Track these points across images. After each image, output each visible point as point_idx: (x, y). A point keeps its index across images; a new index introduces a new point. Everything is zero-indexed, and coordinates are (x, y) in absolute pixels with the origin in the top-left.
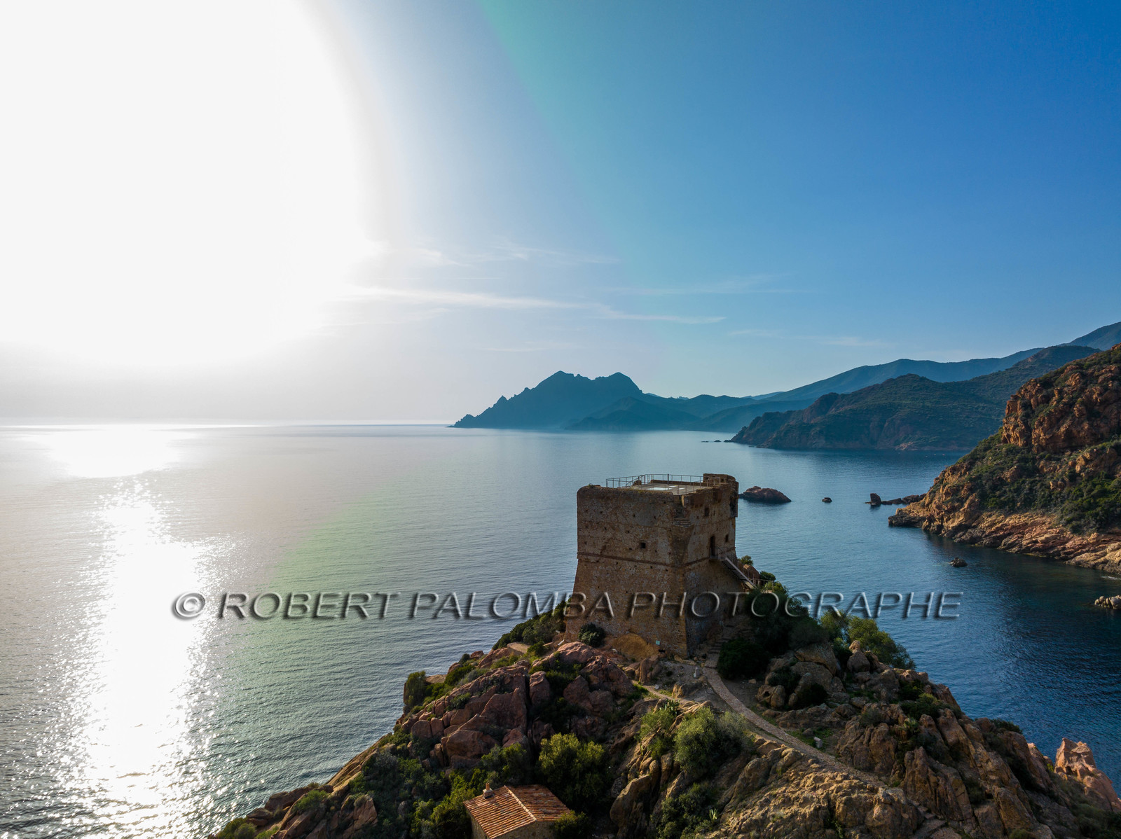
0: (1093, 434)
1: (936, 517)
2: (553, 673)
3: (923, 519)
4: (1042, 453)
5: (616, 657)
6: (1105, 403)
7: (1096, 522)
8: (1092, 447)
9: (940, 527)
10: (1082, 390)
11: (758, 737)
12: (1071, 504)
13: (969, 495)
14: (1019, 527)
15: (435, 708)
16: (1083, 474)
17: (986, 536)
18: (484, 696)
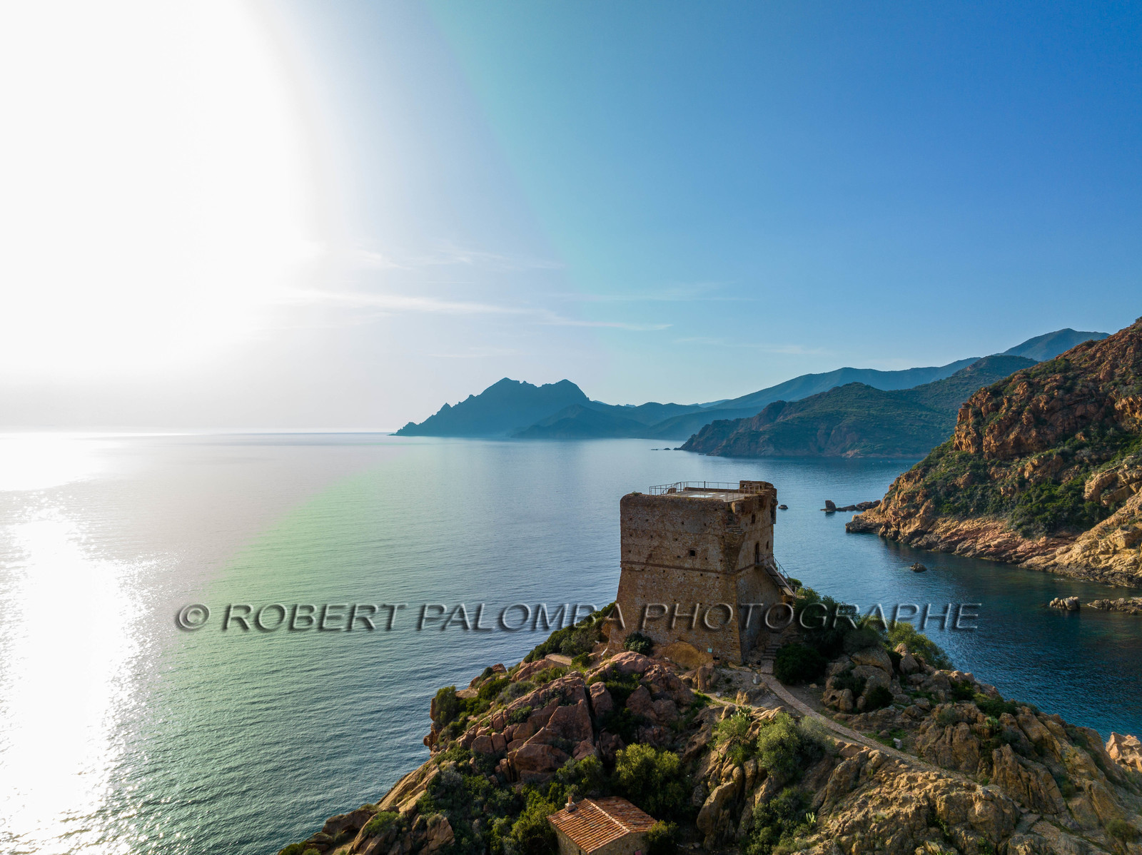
0: (1041, 442)
1: (893, 523)
2: (614, 684)
3: (880, 525)
4: (992, 460)
5: (669, 665)
6: (1051, 411)
7: (1045, 526)
8: (1040, 454)
9: (897, 533)
10: (1030, 398)
11: (837, 741)
12: (1021, 510)
13: (924, 502)
14: (973, 532)
15: (492, 722)
16: (1031, 480)
17: (942, 541)
18: (547, 708)
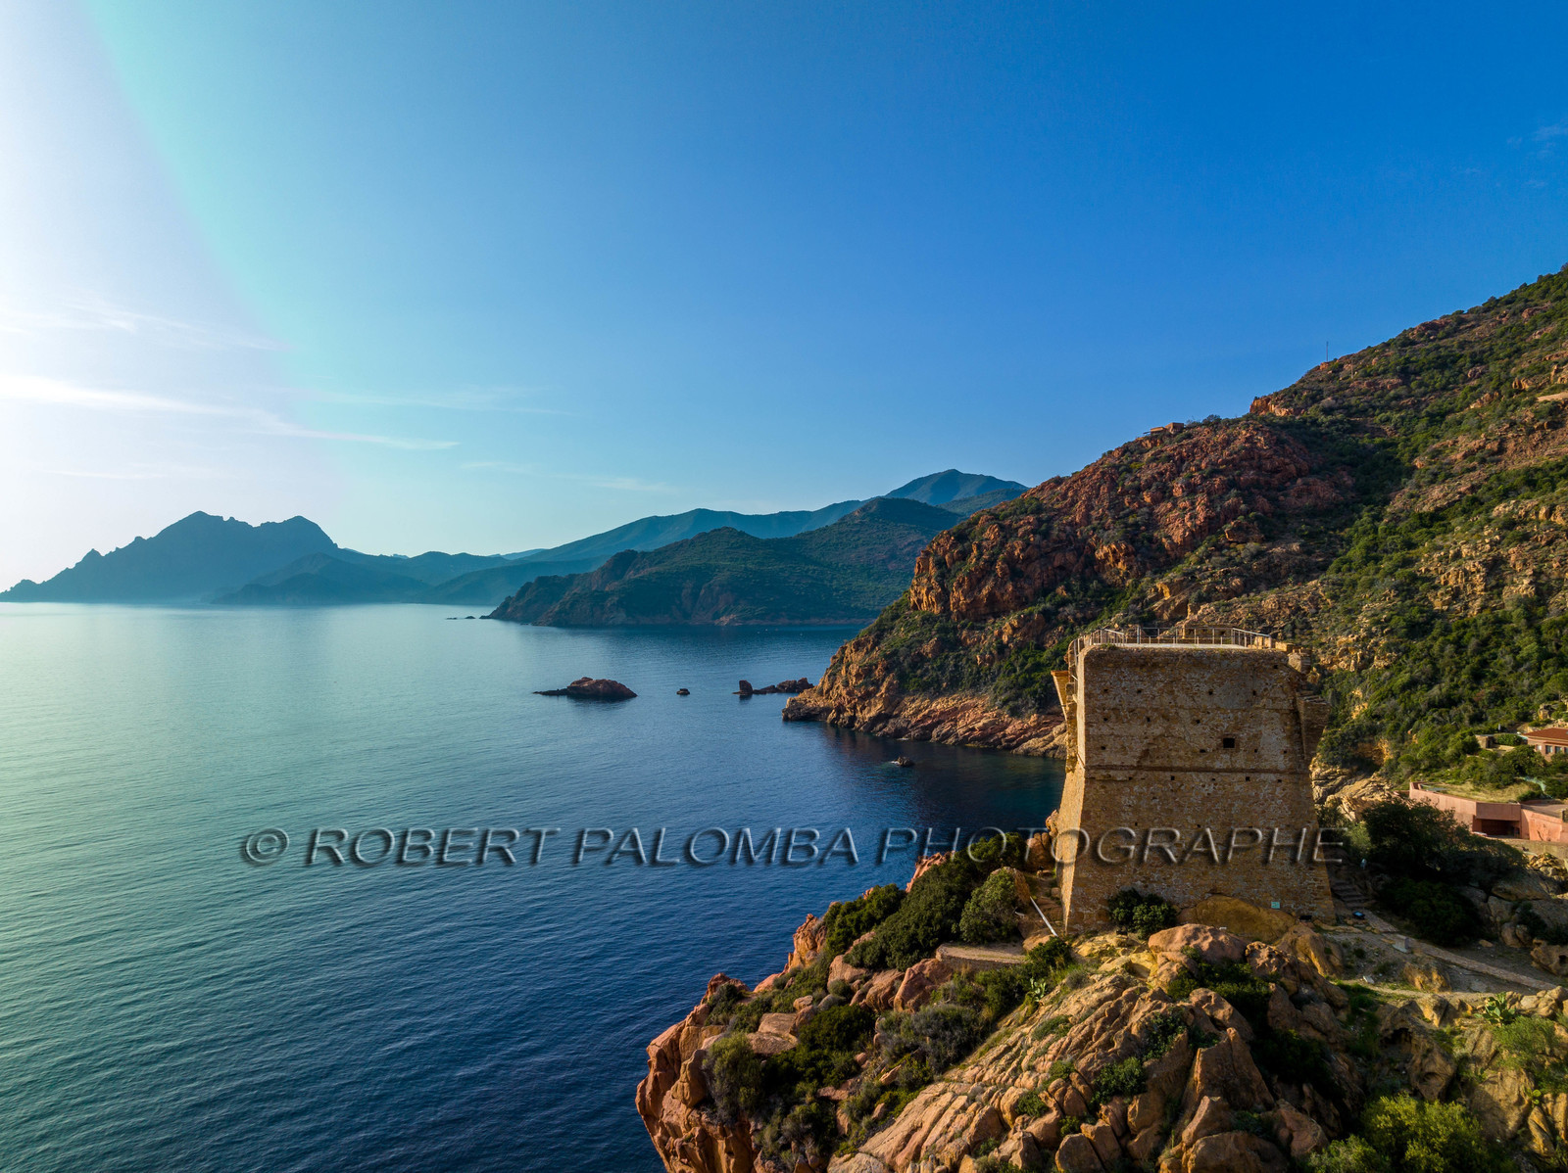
0: (1018, 598)
1: (847, 706)
3: (828, 710)
4: (963, 622)
7: (1035, 701)
8: (1018, 613)
9: (853, 719)
10: (1003, 544)
12: (1004, 682)
13: (885, 676)
14: (950, 713)
16: (1011, 645)
17: (913, 726)
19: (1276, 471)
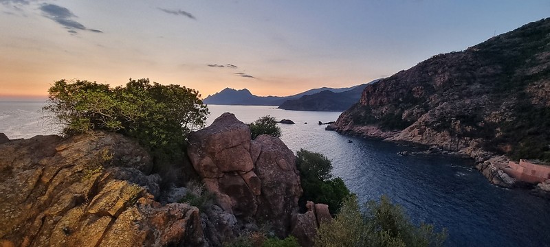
19: (473, 65)
